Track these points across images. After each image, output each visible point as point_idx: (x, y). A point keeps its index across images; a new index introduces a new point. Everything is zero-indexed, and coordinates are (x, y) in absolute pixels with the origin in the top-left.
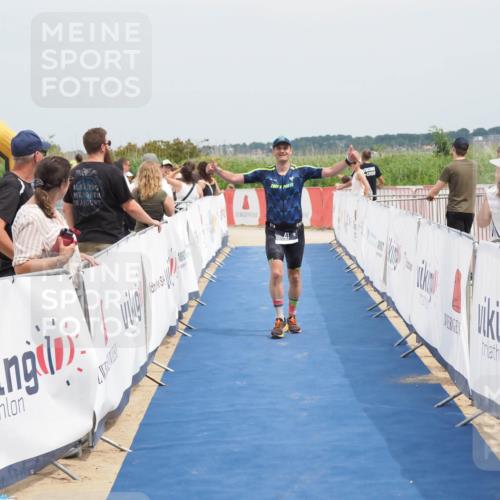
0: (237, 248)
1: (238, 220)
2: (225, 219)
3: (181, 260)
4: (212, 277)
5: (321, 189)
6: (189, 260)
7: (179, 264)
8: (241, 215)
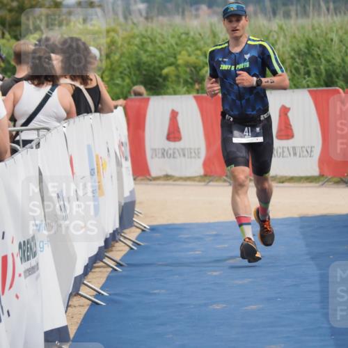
0: (153, 229)
1: (156, 166)
2: (127, 165)
3: (25, 258)
4: (99, 295)
5: (341, 91)
6: (45, 257)
7: (21, 267)
8: (164, 153)
